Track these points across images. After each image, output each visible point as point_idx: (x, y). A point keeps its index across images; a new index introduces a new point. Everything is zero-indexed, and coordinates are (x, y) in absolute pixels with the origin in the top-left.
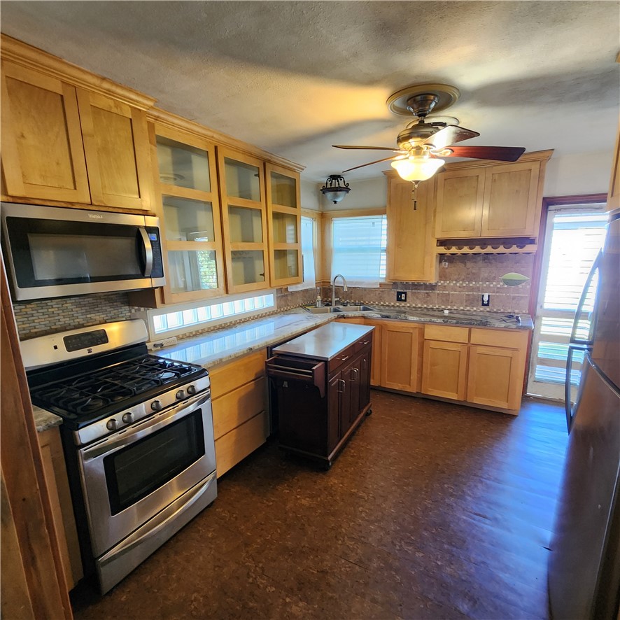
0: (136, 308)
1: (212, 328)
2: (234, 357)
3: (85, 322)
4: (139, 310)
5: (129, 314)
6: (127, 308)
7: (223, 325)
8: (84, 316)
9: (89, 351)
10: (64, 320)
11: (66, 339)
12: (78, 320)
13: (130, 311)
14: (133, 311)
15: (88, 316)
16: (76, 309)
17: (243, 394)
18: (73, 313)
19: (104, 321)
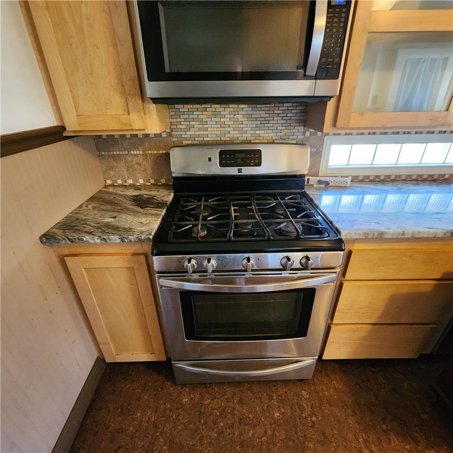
0: (312, 130)
1: (414, 177)
2: (410, 236)
3: (254, 138)
4: (315, 134)
5: (302, 137)
6: (301, 129)
7: (436, 177)
8: (253, 132)
9: (240, 171)
10: (233, 132)
11: (221, 153)
12: (246, 135)
13: (304, 133)
14: (308, 134)
15: (257, 132)
16: (246, 123)
17: (404, 290)
18: (242, 126)
19: (272, 141)
